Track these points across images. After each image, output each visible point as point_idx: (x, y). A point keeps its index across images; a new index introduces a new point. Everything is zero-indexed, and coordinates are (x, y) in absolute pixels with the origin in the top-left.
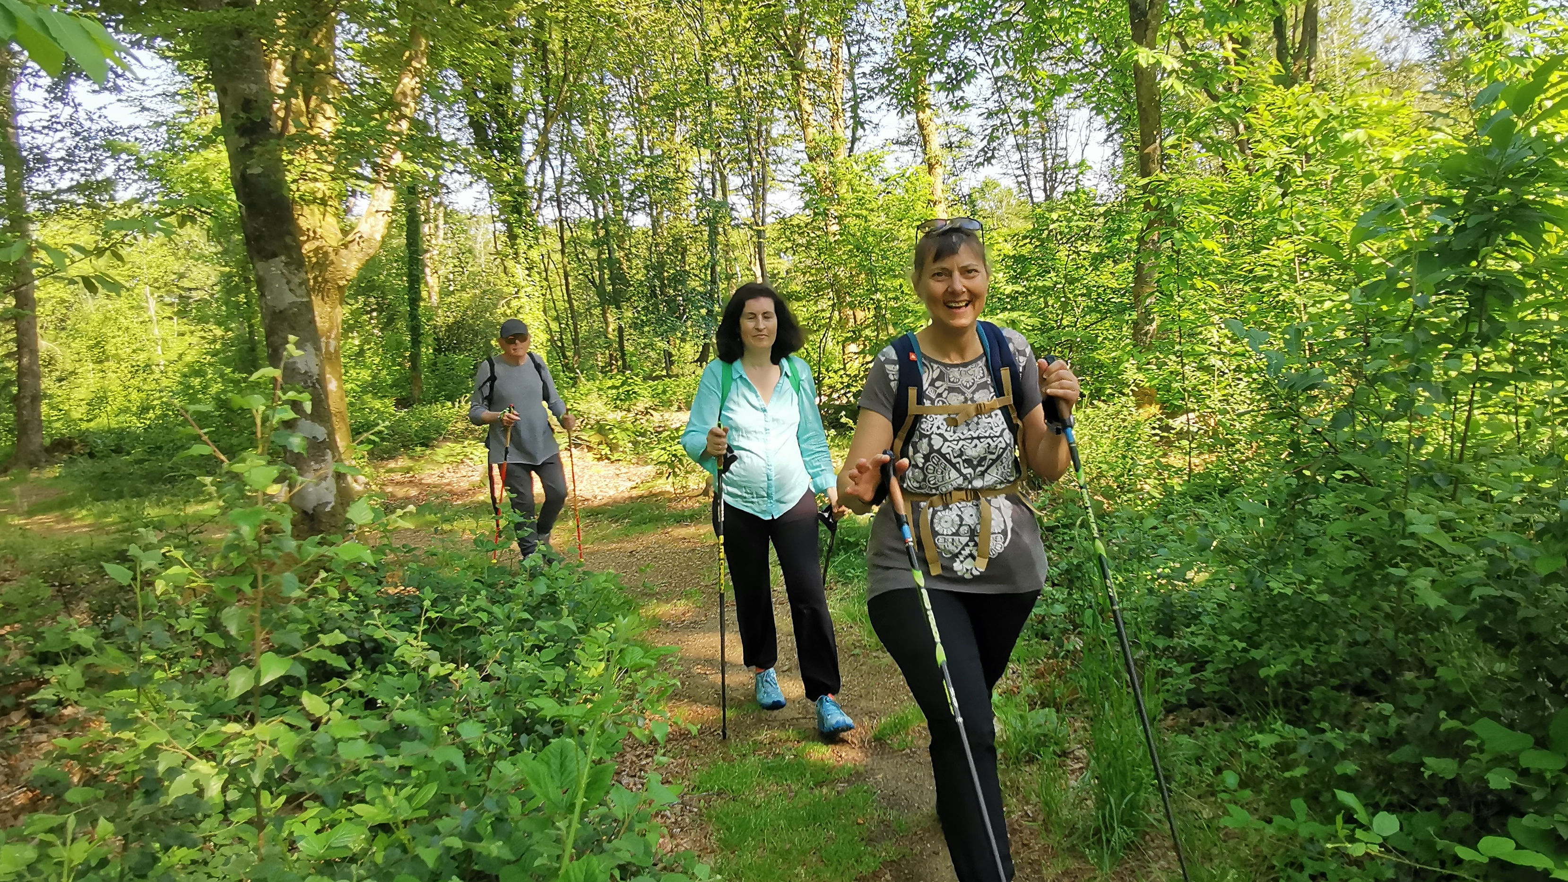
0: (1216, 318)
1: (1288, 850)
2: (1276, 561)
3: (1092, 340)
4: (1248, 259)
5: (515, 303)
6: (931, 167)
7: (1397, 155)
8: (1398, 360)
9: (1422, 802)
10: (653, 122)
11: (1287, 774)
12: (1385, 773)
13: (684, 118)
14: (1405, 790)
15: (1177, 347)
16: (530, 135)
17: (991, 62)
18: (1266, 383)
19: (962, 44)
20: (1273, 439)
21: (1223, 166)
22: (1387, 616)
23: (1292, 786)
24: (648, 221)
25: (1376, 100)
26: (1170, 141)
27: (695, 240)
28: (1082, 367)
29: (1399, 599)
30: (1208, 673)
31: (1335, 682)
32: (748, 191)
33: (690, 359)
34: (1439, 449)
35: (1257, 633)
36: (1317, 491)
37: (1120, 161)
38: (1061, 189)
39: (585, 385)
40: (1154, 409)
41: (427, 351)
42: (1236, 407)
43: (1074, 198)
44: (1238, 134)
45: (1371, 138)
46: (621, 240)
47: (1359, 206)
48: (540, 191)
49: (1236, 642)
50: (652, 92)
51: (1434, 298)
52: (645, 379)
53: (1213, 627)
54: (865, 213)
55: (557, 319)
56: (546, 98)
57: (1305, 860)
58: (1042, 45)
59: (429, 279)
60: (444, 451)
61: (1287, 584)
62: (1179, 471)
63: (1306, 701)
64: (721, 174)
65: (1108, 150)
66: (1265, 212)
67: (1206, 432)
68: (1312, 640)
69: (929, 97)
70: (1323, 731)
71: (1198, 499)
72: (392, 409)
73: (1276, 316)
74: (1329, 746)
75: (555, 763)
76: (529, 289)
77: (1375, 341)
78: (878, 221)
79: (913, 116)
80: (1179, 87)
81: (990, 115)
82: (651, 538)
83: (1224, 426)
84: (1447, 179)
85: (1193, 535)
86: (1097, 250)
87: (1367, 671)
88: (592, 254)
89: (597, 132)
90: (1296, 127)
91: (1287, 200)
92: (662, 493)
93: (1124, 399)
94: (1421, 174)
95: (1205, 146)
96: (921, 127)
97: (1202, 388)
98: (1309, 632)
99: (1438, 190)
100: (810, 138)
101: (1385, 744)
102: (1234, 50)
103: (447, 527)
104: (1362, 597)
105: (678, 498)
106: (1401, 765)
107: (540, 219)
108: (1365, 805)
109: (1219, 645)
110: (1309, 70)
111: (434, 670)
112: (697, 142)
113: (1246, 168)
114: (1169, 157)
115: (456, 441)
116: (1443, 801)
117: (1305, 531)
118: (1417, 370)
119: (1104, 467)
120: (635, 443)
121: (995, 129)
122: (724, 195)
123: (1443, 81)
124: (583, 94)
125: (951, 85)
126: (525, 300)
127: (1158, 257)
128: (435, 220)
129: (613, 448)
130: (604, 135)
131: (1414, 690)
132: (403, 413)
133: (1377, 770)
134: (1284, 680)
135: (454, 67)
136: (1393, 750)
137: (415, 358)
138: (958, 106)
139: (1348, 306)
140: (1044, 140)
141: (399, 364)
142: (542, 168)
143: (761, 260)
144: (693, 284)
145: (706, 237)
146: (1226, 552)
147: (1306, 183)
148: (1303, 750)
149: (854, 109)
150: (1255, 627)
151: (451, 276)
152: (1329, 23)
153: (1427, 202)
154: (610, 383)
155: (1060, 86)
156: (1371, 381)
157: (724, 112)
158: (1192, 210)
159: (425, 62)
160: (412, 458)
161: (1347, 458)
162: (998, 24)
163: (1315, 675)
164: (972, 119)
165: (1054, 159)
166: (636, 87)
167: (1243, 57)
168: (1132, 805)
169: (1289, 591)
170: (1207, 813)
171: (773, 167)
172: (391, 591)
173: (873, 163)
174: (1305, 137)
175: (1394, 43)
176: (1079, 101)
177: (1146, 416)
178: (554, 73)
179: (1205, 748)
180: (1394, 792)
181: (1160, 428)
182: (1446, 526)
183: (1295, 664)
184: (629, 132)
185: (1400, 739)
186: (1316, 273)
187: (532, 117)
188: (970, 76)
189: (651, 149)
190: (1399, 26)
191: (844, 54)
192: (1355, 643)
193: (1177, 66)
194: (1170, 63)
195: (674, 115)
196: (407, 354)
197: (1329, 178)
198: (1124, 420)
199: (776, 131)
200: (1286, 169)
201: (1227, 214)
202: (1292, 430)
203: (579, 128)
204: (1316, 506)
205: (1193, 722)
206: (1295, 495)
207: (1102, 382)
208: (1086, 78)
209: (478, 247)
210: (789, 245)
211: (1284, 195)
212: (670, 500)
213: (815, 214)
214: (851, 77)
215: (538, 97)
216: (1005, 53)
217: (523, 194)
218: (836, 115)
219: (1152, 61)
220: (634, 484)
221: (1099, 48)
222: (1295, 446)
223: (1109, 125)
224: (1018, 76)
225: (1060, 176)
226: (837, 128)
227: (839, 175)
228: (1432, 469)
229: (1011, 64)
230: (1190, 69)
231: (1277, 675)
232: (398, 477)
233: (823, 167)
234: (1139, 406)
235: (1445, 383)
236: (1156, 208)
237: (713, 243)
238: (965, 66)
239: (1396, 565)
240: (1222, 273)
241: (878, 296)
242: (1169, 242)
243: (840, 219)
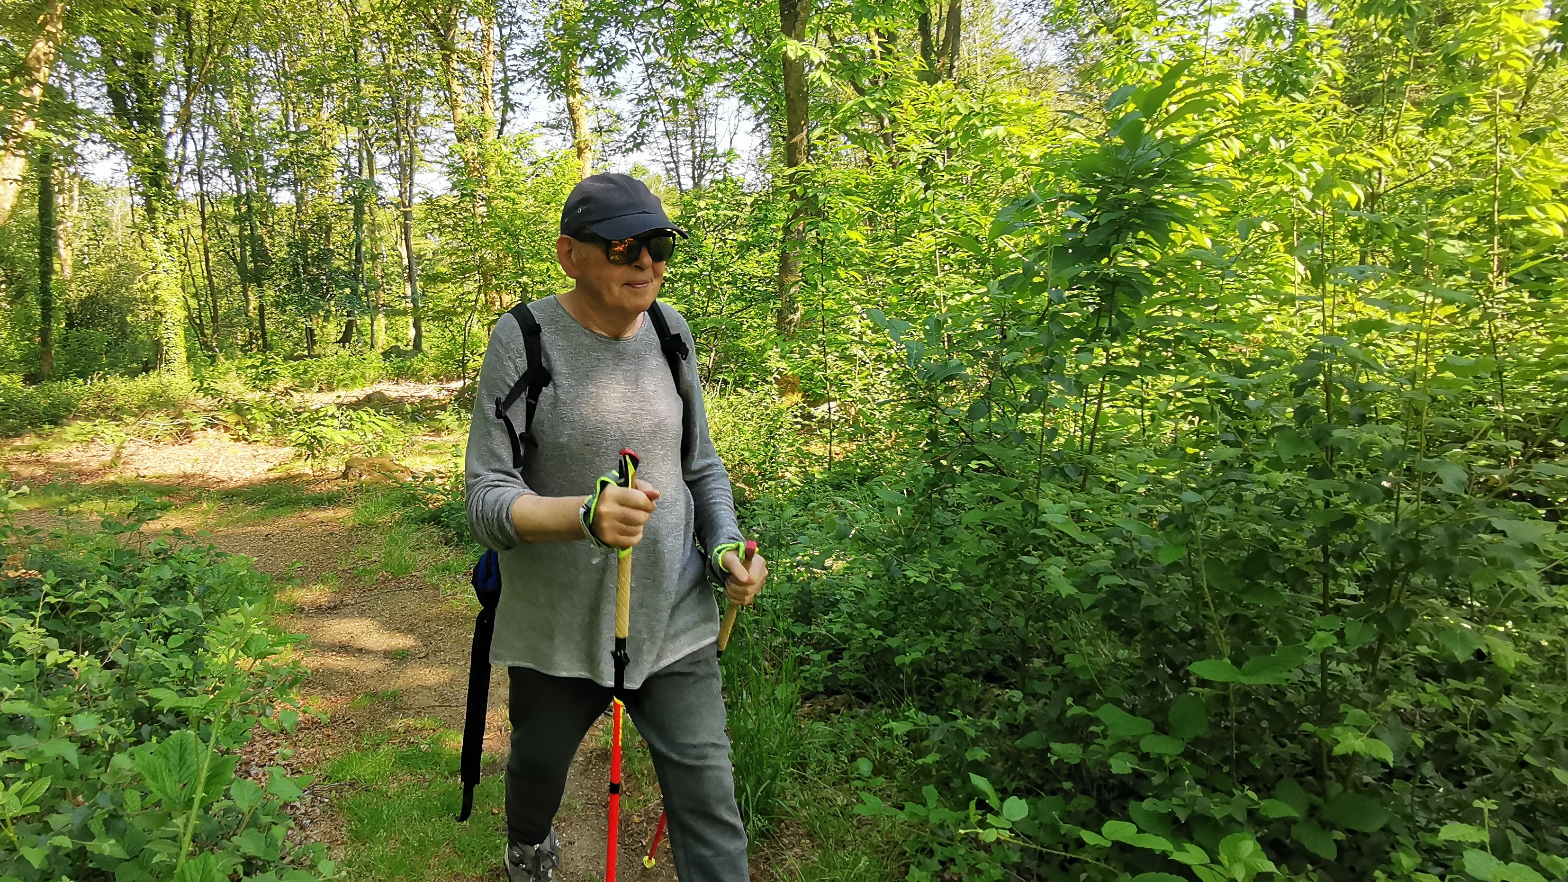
0: (858, 308)
1: (918, 836)
2: (912, 549)
3: (737, 328)
4: (891, 251)
5: (152, 279)
6: (580, 152)
7: (1034, 152)
8: (1033, 352)
9: (1047, 787)
10: (299, 99)
11: (920, 761)
12: (1013, 759)
13: (330, 94)
14: (1032, 775)
15: (820, 336)
16: (171, 106)
17: (642, 48)
18: (907, 374)
19: (613, 30)
20: (911, 428)
21: (868, 159)
22: (1019, 605)
23: (924, 773)
24: (293, 198)
25: (1015, 98)
26: (818, 132)
27: (340, 218)
28: (726, 353)
29: (1030, 588)
30: (844, 662)
31: (967, 669)
32: (395, 171)
33: (332, 339)
34: (1070, 440)
35: (895, 619)
36: (953, 480)
37: (767, 151)
38: (709, 176)
39: (223, 363)
40: (797, 398)
41: (59, 326)
42: (876, 396)
43: (722, 186)
44: (883, 127)
45: (1010, 135)
46: (264, 216)
47: (997, 201)
48: (181, 165)
49: (872, 630)
50: (299, 67)
51: (1067, 293)
52: (286, 359)
53: (850, 615)
54: (513, 195)
55: (195, 296)
56: (188, 69)
57: (935, 846)
58: (692, 33)
59: (62, 251)
60: (72, 429)
61: (922, 573)
62: (819, 459)
63: (939, 688)
64: (368, 152)
65: (756, 140)
66: (908, 205)
67: (847, 421)
68: (945, 628)
69: (582, 82)
70: (956, 718)
71: (838, 487)
72: (20, 385)
73: (917, 307)
74: (960, 732)
75: (174, 756)
76: (167, 265)
77: (1011, 333)
78: (526, 204)
79: (564, 100)
80: (827, 80)
81: (640, 101)
82: (288, 521)
83: (864, 415)
84: (1080, 177)
85: (832, 524)
86: (744, 239)
87: (998, 658)
88: (233, 230)
89: (241, 105)
90: (938, 122)
91: (930, 193)
92: (300, 476)
93: (767, 387)
94: (1058, 172)
95: (850, 137)
96: (572, 111)
97: (843, 377)
98: (943, 621)
99: (1073, 187)
100: (459, 118)
101: (1014, 730)
102: (880, 44)
103: (73, 508)
104: (995, 585)
105: (317, 481)
106: (1028, 751)
107: (181, 192)
108: (996, 790)
109: (855, 633)
110: (952, 67)
111: (52, 658)
112: (344, 119)
113: (890, 161)
114: (815, 147)
115: (87, 419)
116: (1067, 785)
117: (941, 520)
118: (1052, 363)
119: (747, 454)
120: (273, 424)
121: (645, 115)
122: (371, 173)
123: (1077, 84)
124: (227, 67)
125: (602, 70)
126: (162, 275)
127: (803, 247)
128: (71, 190)
129: (251, 428)
130: (248, 109)
131: (1042, 677)
132: (31, 389)
133: (1006, 756)
134: (918, 668)
135: (91, 33)
136: (1022, 735)
137: (45, 334)
138: (609, 92)
139: (986, 299)
140: (693, 127)
141: (29, 339)
142: (183, 142)
143: (407, 240)
144: (338, 263)
145: (351, 216)
146: (864, 540)
147: (947, 177)
148: (936, 737)
149: (504, 91)
150: (890, 615)
151: (86, 249)
152: (971, 23)
153: (1062, 199)
154: (249, 362)
155: (711, 74)
156: (1008, 373)
157: (373, 88)
158: (836, 200)
159: (60, 27)
160: (39, 436)
161: (983, 449)
162: (649, 10)
163: (948, 663)
164: (622, 105)
165: (703, 146)
166: (283, 61)
167: (890, 52)
168: (768, 793)
169: (925, 580)
170: (841, 800)
171: (422, 147)
172: (12, 574)
173: (522, 145)
174: (948, 132)
175: (1032, 45)
176: (728, 90)
177: (788, 404)
178: (198, 44)
179: (840, 735)
180: (1023, 777)
181: (802, 416)
182: (1077, 516)
183: (929, 651)
184: (275, 107)
185: (1028, 725)
186: (956, 267)
187: (173, 88)
188: (621, 62)
189: (296, 125)
190: (1037, 28)
191: (495, 34)
192: (988, 631)
193: (825, 59)
194: (817, 55)
195: (322, 91)
196: (37, 328)
197: (970, 173)
198: (766, 408)
199: (426, 110)
200: (929, 162)
201: (871, 206)
202: (930, 419)
203: (223, 101)
204: (953, 494)
205: (829, 710)
206: (933, 484)
207: (745, 370)
208: (735, 68)
209: (115, 220)
210: (436, 226)
211: (927, 188)
212: (308, 483)
213: (463, 195)
214: (502, 60)
215: (180, 68)
216: (656, 40)
217: (163, 166)
218: (485, 97)
219: (800, 53)
220: (271, 466)
221: (749, 38)
222: (933, 436)
223: (757, 115)
224: (669, 64)
225: (708, 164)
226: (487, 109)
227: (488, 157)
228: (1063, 460)
229: (662, 51)
230: (837, 62)
231: (912, 663)
232: (23, 456)
233: (472, 149)
234: (781, 394)
235: (1076, 376)
236: (802, 198)
237: (358, 221)
238: (616, 51)
239: (1028, 554)
240: (864, 263)
241: (525, 279)
242: (814, 233)
243: (488, 201)
